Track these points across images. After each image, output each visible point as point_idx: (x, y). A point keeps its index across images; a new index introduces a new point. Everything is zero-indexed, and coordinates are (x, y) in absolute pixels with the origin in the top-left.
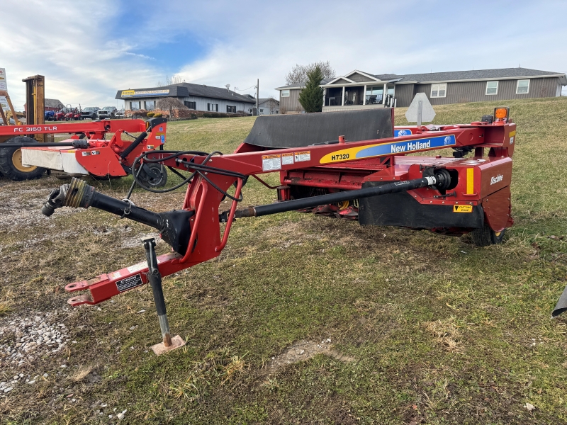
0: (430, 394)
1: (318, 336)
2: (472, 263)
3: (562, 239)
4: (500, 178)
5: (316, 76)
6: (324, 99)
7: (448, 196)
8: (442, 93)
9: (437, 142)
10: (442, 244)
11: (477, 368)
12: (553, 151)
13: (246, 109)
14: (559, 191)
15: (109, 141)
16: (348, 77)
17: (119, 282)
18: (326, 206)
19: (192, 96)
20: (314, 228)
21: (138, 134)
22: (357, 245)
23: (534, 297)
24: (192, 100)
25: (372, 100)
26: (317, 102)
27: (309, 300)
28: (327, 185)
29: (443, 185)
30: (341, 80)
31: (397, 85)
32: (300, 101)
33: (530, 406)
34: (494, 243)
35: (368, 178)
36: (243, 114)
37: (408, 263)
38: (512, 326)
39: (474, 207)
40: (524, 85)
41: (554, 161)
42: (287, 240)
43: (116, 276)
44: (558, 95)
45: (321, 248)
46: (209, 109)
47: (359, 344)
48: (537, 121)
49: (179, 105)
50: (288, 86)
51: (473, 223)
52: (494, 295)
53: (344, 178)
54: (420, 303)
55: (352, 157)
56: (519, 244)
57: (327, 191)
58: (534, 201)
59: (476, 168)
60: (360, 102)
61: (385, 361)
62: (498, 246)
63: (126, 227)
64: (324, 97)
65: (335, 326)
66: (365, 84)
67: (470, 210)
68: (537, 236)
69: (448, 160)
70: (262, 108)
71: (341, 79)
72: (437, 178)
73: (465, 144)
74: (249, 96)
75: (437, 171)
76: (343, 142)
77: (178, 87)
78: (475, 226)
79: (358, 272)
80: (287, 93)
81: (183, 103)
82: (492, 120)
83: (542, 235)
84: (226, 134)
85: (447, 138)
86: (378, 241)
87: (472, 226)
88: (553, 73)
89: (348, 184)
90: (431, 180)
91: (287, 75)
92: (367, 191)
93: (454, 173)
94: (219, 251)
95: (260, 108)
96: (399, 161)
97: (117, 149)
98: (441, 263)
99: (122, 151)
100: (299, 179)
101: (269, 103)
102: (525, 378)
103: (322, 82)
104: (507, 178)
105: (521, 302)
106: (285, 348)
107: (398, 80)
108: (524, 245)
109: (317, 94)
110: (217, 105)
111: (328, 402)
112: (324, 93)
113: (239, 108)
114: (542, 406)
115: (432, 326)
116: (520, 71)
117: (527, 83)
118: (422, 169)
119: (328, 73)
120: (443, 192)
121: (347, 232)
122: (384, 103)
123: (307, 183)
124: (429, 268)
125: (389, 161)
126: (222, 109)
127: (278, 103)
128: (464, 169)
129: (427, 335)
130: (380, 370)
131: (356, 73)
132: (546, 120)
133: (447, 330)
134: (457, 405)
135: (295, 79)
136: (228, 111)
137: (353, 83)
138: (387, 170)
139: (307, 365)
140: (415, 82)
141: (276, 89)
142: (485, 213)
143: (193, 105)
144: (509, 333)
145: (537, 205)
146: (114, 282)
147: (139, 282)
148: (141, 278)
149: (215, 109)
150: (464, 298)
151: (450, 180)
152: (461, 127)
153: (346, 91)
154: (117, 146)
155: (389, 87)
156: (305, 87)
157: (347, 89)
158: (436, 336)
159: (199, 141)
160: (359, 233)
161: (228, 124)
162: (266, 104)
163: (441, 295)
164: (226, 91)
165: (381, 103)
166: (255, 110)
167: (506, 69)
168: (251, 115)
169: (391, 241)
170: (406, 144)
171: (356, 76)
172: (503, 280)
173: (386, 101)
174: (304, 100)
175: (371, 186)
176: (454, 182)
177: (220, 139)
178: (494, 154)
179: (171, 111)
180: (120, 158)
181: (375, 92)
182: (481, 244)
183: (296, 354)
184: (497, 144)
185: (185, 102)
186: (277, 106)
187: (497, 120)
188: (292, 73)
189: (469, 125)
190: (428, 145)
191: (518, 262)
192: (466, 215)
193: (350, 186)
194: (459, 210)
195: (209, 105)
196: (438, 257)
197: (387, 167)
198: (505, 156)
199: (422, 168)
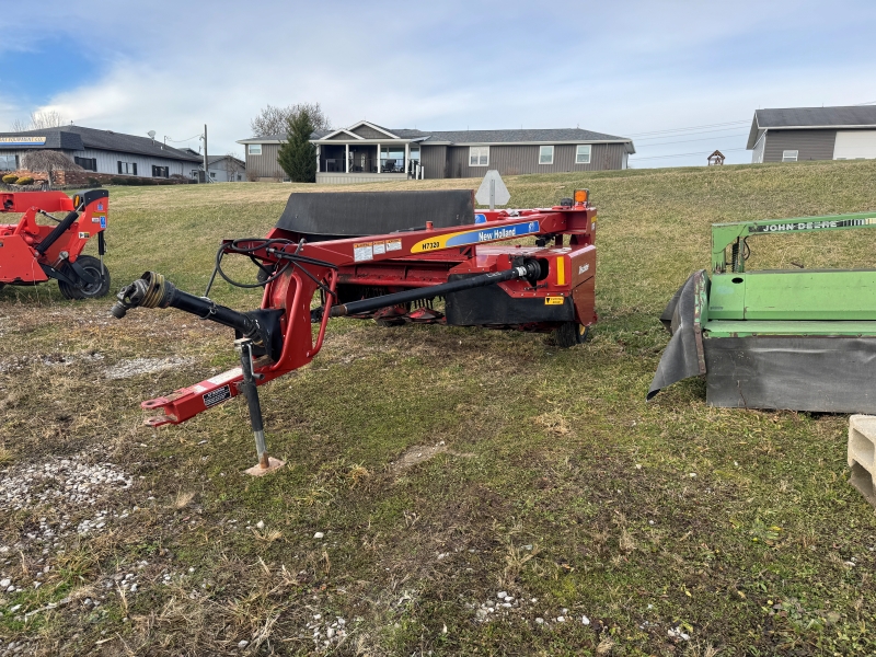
0: (556, 469)
1: (429, 441)
2: (561, 362)
3: (646, 334)
4: (586, 267)
5: (303, 125)
6: (318, 162)
7: (540, 287)
8: (483, 159)
9: (521, 229)
10: (526, 347)
11: (589, 446)
12: (628, 239)
13: (187, 172)
14: (637, 284)
15: (16, 225)
16: (352, 131)
17: (205, 395)
18: (390, 308)
19: (89, 148)
20: (372, 339)
21: (63, 215)
22: (433, 354)
23: (628, 387)
24: (89, 156)
25: (390, 167)
26: (307, 165)
27: (405, 412)
28: (391, 282)
29: (533, 276)
30: (341, 135)
31: (423, 147)
32: (281, 162)
33: (639, 466)
34: (579, 342)
35: (453, 271)
36: (181, 180)
37: (496, 368)
38: (613, 412)
39: (565, 298)
40: (584, 152)
41: (630, 251)
42: (345, 354)
43: (199, 389)
44: (624, 168)
45: (391, 360)
46: (120, 171)
47: (474, 442)
48: (607, 202)
49: (66, 164)
50: (259, 138)
51: (565, 316)
52: (591, 389)
53: (411, 273)
54: (521, 402)
55: (442, 246)
56: (605, 342)
57: (387, 289)
58: (614, 297)
59: (566, 256)
60: (372, 169)
61: (505, 451)
62: (584, 345)
63: (93, 354)
64: (318, 158)
65: (443, 431)
66: (378, 142)
67: (562, 302)
68: (621, 332)
69: (532, 250)
70: (213, 171)
71: (342, 133)
72: (527, 268)
73: (548, 231)
74: (190, 151)
75: (527, 260)
76: (431, 228)
77: (62, 133)
78: (567, 319)
79: (447, 379)
80: (257, 150)
81: (73, 160)
82: (571, 204)
83: (625, 331)
84: (180, 213)
85: (531, 225)
86: (455, 349)
87: (564, 319)
88: (618, 138)
89: (417, 280)
90: (521, 271)
91: (254, 120)
92: (455, 284)
93: (545, 263)
94: (311, 356)
95: (210, 171)
96: (480, 250)
97: (29, 239)
98: (530, 364)
99: (39, 241)
100: (350, 276)
101: (224, 163)
102: (632, 449)
103: (312, 135)
104: (593, 268)
105: (617, 392)
106: (401, 454)
107: (425, 138)
108: (609, 342)
109: (306, 153)
110: (135, 165)
111: (464, 487)
112: (318, 152)
113: (174, 170)
114: (649, 465)
115: (540, 419)
116: (579, 133)
117: (588, 150)
118: (511, 259)
119: (319, 121)
120: (534, 284)
121: (416, 341)
122: (406, 171)
123: (361, 281)
124: (520, 371)
125: (469, 251)
126: (145, 170)
127: (242, 165)
128: (555, 257)
129: (537, 428)
130: (503, 458)
131: (363, 125)
132: (618, 201)
133: (556, 420)
134: (580, 473)
135: (267, 128)
136: (154, 174)
137: (360, 140)
138: (468, 262)
139: (430, 464)
140: (448, 143)
141: (239, 142)
142: (575, 305)
143: (92, 164)
144: (611, 418)
145: (617, 300)
146: (200, 395)
147: (228, 395)
148: (231, 389)
149: (131, 170)
150: (562, 393)
151: (540, 269)
152: (541, 212)
153: (350, 150)
154: (28, 234)
155: (413, 149)
156: (287, 142)
157: (352, 148)
158: (546, 427)
159: (132, 224)
160: (430, 341)
161: (164, 197)
162: (219, 165)
163: (540, 394)
164: (151, 142)
165: (402, 171)
166: (202, 174)
167: (562, 130)
168: (194, 182)
169: (471, 347)
170: (492, 231)
171: (363, 129)
172: (596, 376)
173: (410, 169)
174: (286, 161)
175: (457, 279)
176: (544, 273)
177: (170, 221)
178: (577, 242)
179: (51, 173)
180: (37, 253)
181: (393, 155)
182: (566, 344)
183: (414, 457)
184: (580, 231)
185: (76, 158)
186: (240, 169)
187: (577, 204)
188: (261, 117)
189: (550, 209)
190: (513, 232)
191: (606, 358)
192: (558, 307)
193: (420, 283)
194: (551, 302)
195: (120, 164)
196: (526, 360)
197: (469, 258)
198: (589, 244)
199: (511, 257)
